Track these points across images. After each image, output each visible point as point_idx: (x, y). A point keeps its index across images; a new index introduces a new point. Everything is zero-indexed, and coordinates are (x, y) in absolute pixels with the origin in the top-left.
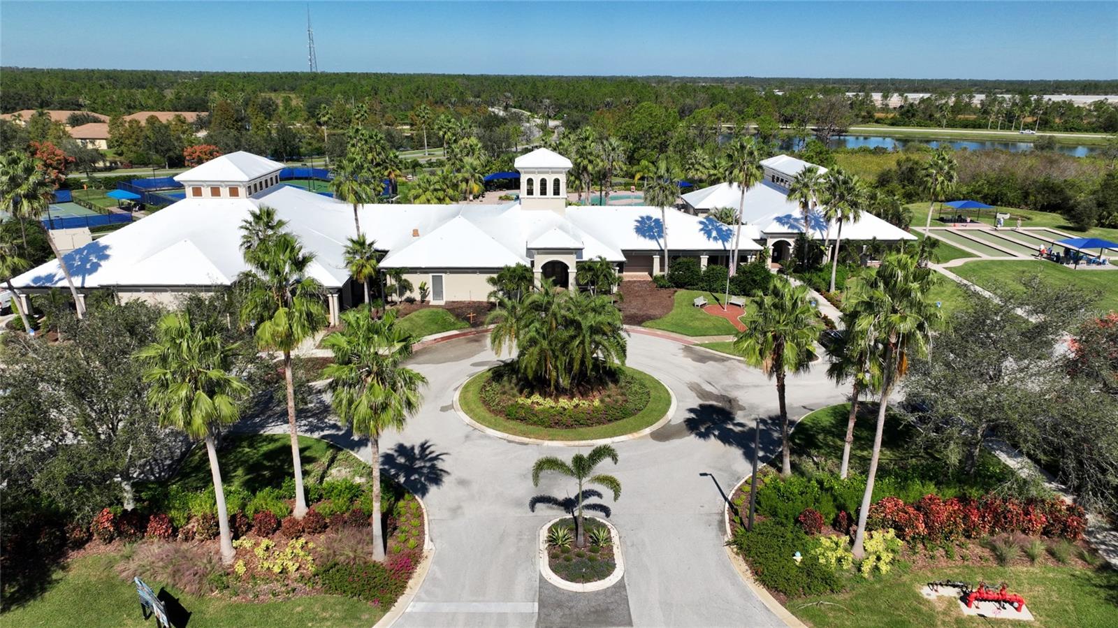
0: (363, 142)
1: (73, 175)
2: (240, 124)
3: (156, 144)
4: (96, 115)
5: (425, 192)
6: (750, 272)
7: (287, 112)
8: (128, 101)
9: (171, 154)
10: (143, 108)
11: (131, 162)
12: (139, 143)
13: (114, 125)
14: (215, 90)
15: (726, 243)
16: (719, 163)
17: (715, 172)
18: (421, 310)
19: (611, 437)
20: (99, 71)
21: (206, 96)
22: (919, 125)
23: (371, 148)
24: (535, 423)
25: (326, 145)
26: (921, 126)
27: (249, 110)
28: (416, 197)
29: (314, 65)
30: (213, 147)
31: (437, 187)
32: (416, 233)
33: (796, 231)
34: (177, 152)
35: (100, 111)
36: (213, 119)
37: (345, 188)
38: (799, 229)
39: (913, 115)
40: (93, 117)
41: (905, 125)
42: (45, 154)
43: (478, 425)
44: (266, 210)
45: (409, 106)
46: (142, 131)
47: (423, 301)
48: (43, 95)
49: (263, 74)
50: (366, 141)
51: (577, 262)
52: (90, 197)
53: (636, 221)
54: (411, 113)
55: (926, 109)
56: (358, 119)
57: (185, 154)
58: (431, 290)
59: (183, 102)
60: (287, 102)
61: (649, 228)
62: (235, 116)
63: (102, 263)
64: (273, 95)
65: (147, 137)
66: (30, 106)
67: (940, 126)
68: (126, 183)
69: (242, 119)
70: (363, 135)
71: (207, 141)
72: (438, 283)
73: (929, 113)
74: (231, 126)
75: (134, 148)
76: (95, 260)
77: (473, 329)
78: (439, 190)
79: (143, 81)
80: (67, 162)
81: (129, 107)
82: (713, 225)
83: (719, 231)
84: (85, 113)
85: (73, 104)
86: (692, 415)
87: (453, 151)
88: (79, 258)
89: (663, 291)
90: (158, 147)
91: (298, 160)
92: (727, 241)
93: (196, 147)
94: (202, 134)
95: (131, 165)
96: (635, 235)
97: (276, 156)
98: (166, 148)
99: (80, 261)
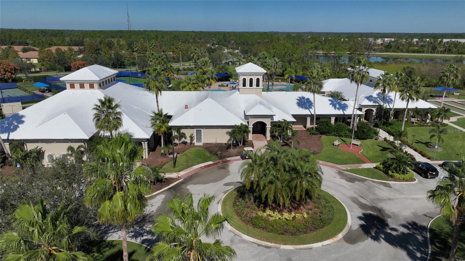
0: (156, 60)
1: (19, 75)
2: (98, 51)
3: (59, 61)
4: (34, 48)
5: (188, 85)
6: (361, 127)
7: (118, 46)
8: (49, 42)
9: (66, 65)
10: (56, 45)
11: (47, 69)
12: (51, 60)
13: (40, 52)
14: (87, 37)
15: (344, 111)
16: (325, 69)
17: (324, 73)
18: (191, 149)
19: (321, 241)
20: (39, 30)
21: (83, 39)
22: (393, 52)
23: (159, 62)
24: (272, 231)
25: (137, 60)
26: (394, 52)
27: (102, 45)
28: (184, 87)
29: (129, 27)
30: (84, 62)
31: (194, 82)
32: (186, 107)
33: (377, 104)
34: (69, 64)
35: (37, 46)
36: (86, 49)
37: (151, 85)
38: (379, 103)
39: (391, 47)
40: (33, 48)
41: (387, 51)
42: (5, 66)
43: (237, 232)
44: (108, 99)
45: (172, 44)
46: (52, 55)
47: (191, 143)
48: (12, 39)
49: (108, 31)
50: (157, 59)
51: (271, 122)
52: (26, 86)
53: (297, 99)
54: (173, 47)
55: (396, 44)
56: (151, 49)
57: (72, 65)
58: (195, 137)
59: (73, 42)
60: (118, 42)
61: (303, 103)
62: (96, 48)
63: (20, 125)
64: (112, 40)
65: (55, 57)
66: (6, 44)
67: (402, 52)
68: (43, 79)
69: (99, 50)
70: (155, 56)
71: (82, 59)
72: (199, 133)
73: (397, 46)
74: (94, 53)
75: (49, 63)
76: (16, 124)
77: (220, 161)
78: (195, 83)
79: (57, 34)
80: (15, 70)
81: (50, 44)
82: (336, 102)
83: (340, 104)
84: (29, 47)
85: (24, 43)
86: (363, 222)
87: (197, 64)
88: (7, 123)
89: (314, 136)
90: (60, 62)
91: (124, 68)
92: (345, 110)
93: (77, 62)
94: (81, 56)
95: (48, 70)
96: (297, 107)
97: (114, 66)
98: (63, 62)
99: (8, 124)
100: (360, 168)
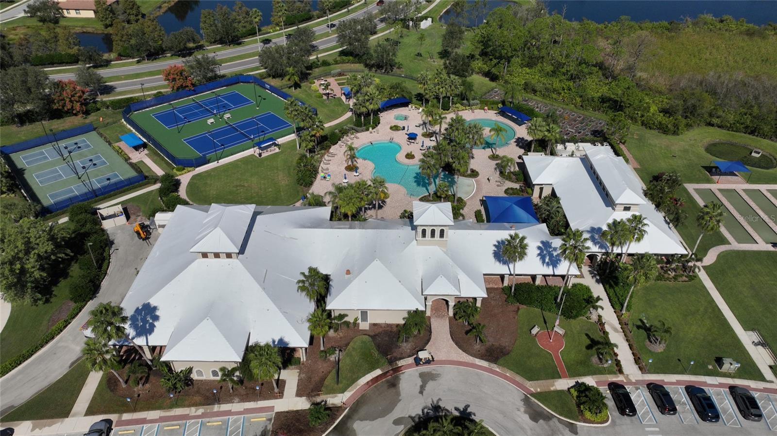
11: (119, 54)
15: (555, 269)
18: (355, 338)
32: (348, 272)
38: (606, 249)
47: (355, 324)
53: (494, 245)
58: (360, 318)
63: (156, 323)
72: (364, 315)
75: (121, 44)
76: (151, 321)
77: (390, 368)
82: (547, 251)
83: (551, 256)
88: (141, 318)
89: (510, 307)
96: (494, 260)
99: (142, 322)
100: (552, 389)
